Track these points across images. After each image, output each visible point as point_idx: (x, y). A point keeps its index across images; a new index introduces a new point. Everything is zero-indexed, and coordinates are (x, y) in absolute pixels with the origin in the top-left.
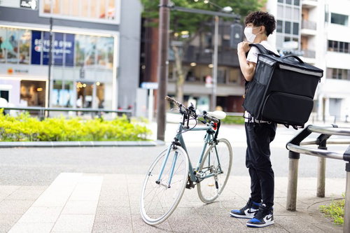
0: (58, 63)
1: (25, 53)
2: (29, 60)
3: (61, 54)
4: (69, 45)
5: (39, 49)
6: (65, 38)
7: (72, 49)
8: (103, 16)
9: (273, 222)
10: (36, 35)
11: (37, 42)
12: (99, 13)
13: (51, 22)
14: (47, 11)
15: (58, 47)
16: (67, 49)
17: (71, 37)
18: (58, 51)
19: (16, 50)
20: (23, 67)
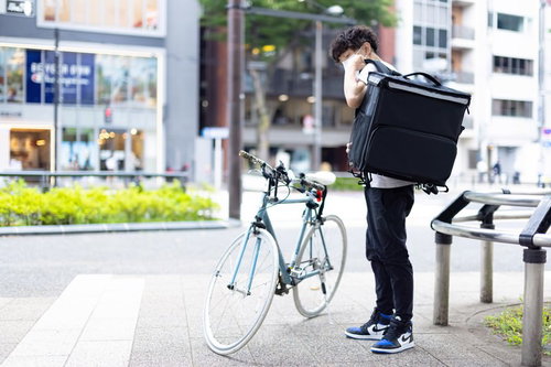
0: (70, 100)
1: (16, 86)
2: (22, 95)
3: (74, 86)
4: (87, 71)
5: (38, 78)
6: (79, 59)
7: (90, 77)
8: (139, 25)
9: (412, 344)
10: (33, 56)
11: (34, 67)
12: (132, 20)
13: (57, 35)
14: (49, 18)
15: (68, 75)
16: (83, 77)
17: (88, 59)
18: (68, 81)
20: (13, 108)
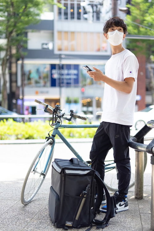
0: (68, 84)
1: (46, 80)
2: (49, 84)
3: (70, 79)
4: (75, 72)
5: (56, 76)
6: (72, 67)
7: (77, 75)
8: (99, 50)
10: (53, 67)
11: (54, 71)
12: (96, 48)
13: (60, 57)
14: (60, 50)
15: (68, 74)
16: (75, 75)
17: (76, 67)
18: (68, 77)
19: (40, 78)
20: (45, 89)
